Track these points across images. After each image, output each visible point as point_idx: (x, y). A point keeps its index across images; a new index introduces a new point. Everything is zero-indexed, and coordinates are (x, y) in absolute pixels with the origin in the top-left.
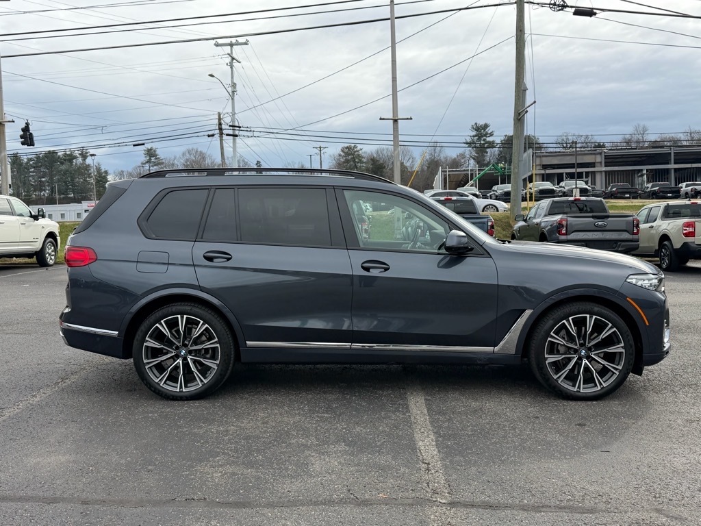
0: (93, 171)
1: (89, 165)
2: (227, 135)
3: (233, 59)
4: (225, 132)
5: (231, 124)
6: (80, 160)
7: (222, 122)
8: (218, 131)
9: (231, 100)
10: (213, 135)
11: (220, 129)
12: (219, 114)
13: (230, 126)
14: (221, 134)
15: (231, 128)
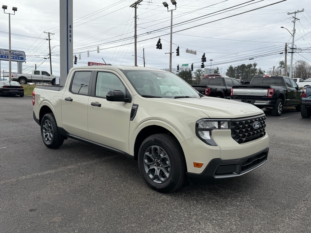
0: (258, 71)
1: (256, 69)
2: (289, 52)
3: (296, 19)
4: (288, 51)
5: (291, 48)
6: (253, 67)
7: (287, 47)
8: (285, 51)
9: (292, 37)
10: (282, 53)
11: (286, 50)
12: (286, 44)
13: (290, 48)
14: (286, 52)
15: (291, 49)
